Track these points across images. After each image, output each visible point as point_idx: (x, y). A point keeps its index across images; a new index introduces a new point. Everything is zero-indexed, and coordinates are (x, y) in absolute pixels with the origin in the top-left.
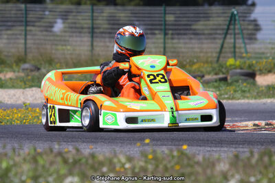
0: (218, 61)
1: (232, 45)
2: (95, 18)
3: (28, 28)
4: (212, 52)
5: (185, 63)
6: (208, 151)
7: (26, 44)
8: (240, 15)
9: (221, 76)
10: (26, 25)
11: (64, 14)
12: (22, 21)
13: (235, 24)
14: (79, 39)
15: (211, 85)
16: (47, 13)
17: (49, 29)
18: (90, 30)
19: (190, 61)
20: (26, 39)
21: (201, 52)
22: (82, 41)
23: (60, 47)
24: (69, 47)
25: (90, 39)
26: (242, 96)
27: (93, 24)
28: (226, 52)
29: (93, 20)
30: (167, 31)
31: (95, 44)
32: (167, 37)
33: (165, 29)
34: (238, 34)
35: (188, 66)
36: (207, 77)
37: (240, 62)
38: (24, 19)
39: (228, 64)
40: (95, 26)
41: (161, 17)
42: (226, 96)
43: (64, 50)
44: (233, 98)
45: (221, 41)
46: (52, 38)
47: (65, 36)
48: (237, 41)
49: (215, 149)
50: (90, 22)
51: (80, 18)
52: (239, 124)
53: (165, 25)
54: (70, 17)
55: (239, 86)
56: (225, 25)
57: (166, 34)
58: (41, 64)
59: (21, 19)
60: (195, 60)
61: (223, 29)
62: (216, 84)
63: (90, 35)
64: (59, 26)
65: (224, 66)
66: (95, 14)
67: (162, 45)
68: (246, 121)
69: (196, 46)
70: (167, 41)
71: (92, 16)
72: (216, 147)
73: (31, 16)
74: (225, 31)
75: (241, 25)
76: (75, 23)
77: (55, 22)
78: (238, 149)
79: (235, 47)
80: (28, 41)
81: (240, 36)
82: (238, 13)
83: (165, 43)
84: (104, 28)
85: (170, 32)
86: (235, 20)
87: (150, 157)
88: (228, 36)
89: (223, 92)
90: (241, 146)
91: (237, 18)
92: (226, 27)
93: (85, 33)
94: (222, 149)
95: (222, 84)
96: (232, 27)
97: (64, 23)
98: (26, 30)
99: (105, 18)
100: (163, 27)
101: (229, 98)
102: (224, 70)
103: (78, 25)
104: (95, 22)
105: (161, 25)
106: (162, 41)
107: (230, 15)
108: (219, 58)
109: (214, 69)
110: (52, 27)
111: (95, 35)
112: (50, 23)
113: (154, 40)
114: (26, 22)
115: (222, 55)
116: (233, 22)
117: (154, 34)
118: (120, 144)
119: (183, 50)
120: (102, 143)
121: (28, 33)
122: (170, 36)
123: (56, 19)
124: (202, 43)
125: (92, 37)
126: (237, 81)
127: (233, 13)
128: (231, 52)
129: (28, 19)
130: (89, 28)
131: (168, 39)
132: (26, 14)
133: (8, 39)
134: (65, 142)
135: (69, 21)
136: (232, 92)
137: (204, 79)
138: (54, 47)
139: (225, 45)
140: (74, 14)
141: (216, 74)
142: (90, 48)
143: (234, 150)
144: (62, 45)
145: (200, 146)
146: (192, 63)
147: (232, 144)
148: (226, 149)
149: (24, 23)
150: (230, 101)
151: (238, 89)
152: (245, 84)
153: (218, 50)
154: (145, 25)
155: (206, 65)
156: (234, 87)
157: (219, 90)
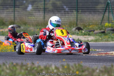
0: (101, 24)
1: (108, 17)
2: (46, 4)
3: (16, 9)
4: (98, 20)
5: (86, 25)
6: (93, 65)
7: (14, 15)
8: (111, 3)
9: (102, 31)
10: (15, 7)
11: (32, 2)
12: (13, 5)
13: (109, 7)
14: (39, 14)
15: (98, 35)
16: (25, 2)
17: (25, 9)
18: (44, 10)
19: (89, 24)
20: (14, 14)
21: (93, 20)
22: (40, 15)
23: (30, 17)
24: (34, 17)
25: (43, 14)
26: (111, 40)
27: (44, 7)
28: (104, 20)
29: (45, 5)
30: (78, 11)
31: (46, 16)
32: (78, 13)
33: (77, 10)
34: (111, 12)
35: (87, 26)
36: (96, 31)
37: (111, 24)
38: (14, 4)
39: (106, 25)
40: (46, 8)
41: (75, 4)
42: (104, 40)
43: (31, 18)
44: (107, 41)
45: (103, 15)
46: (25, 13)
47: (32, 12)
48: (110, 15)
49: (97, 64)
50: (43, 6)
51: (39, 4)
52: (109, 53)
53: (77, 8)
54: (35, 4)
55: (110, 35)
56: (105, 7)
57: (78, 12)
58: (21, 25)
59: (12, 4)
60: (91, 24)
61: (104, 10)
62: (100, 35)
63: (43, 12)
64: (30, 8)
65: (104, 26)
66: (46, 2)
67: (76, 17)
68: (112, 51)
69: (91, 17)
70: (78, 15)
71: (45, 3)
72: (97, 63)
73: (17, 3)
74: (104, 11)
75: (112, 8)
76: (37, 7)
77: (28, 6)
78: (107, 64)
79: (109, 18)
80: (16, 15)
81: (112, 13)
82: (110, 2)
83: (77, 16)
84: (50, 9)
85: (80, 11)
86: (109, 6)
87: (66, 67)
88: (106, 13)
89: (103, 38)
90: (109, 62)
91: (110, 4)
92: (105, 9)
93: (41, 11)
94: (100, 64)
95: (103, 34)
96: (108, 9)
97: (32, 6)
98: (14, 10)
99: (50, 4)
100: (76, 9)
101: (105, 41)
102: (104, 28)
103: (38, 8)
104: (46, 6)
105: (75, 7)
106: (76, 15)
107: (107, 3)
108: (101, 23)
109: (99, 28)
110: (27, 8)
111: (46, 12)
112: (26, 6)
113: (72, 15)
114: (15, 6)
115: (103, 21)
116: (108, 6)
117: (73, 12)
118: (54, 61)
119: (85, 19)
120: (46, 61)
121: (15, 11)
122: (80, 13)
123: (28, 4)
124: (94, 16)
125: (44, 13)
126: (109, 33)
127: (108, 2)
128: (107, 20)
129: (16, 5)
130: (43, 9)
131: (79, 14)
132: (15, 2)
133: (7, 13)
134: (29, 60)
135: (34, 5)
136: (107, 38)
137: (94, 32)
138: (27, 17)
139: (105, 17)
140: (37, 2)
141: (100, 30)
142: (43, 18)
143: (105, 64)
144: (31, 16)
145: (90, 62)
146: (89, 25)
147: (105, 62)
148: (102, 64)
149: (13, 6)
150: (106, 42)
151: (110, 37)
152: (113, 35)
153: (101, 19)
154: (69, 7)
155: (95, 26)
156: (108, 36)
157: (101, 37)
